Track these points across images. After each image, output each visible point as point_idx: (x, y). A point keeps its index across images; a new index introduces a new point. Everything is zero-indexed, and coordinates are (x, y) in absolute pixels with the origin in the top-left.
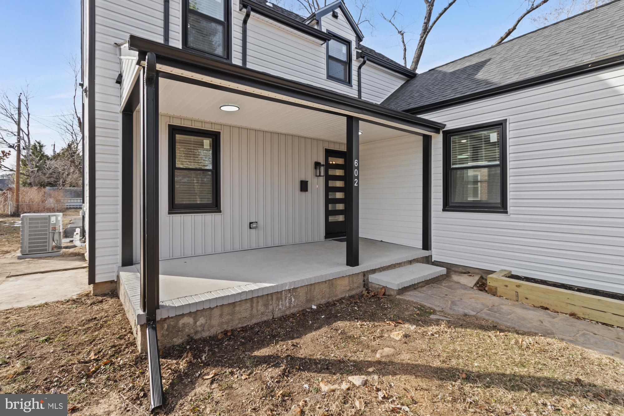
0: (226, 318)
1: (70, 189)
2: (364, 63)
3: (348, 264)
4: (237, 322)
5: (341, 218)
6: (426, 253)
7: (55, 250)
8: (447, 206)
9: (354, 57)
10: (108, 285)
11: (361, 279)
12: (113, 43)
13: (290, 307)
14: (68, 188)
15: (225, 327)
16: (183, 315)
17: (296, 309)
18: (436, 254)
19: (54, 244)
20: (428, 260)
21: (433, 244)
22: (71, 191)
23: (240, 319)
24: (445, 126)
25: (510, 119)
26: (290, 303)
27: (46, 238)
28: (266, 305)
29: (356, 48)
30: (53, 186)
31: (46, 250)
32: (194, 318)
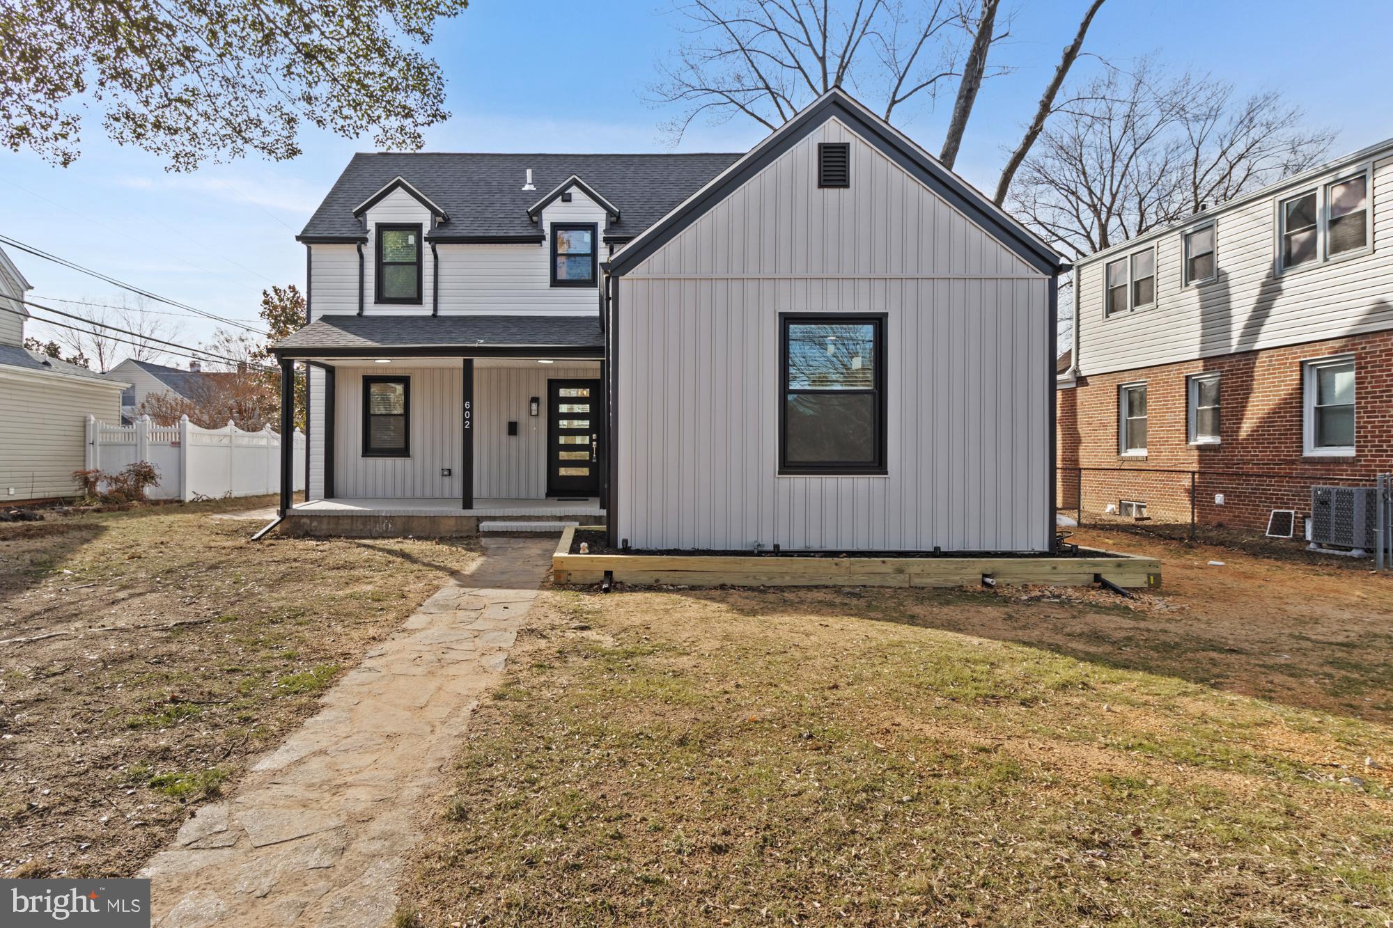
0: (332, 526)
9: (601, 242)
11: (473, 523)
13: (386, 531)
15: (331, 532)
16: (303, 516)
17: (393, 535)
26: (387, 527)
28: (365, 524)
29: (605, 230)
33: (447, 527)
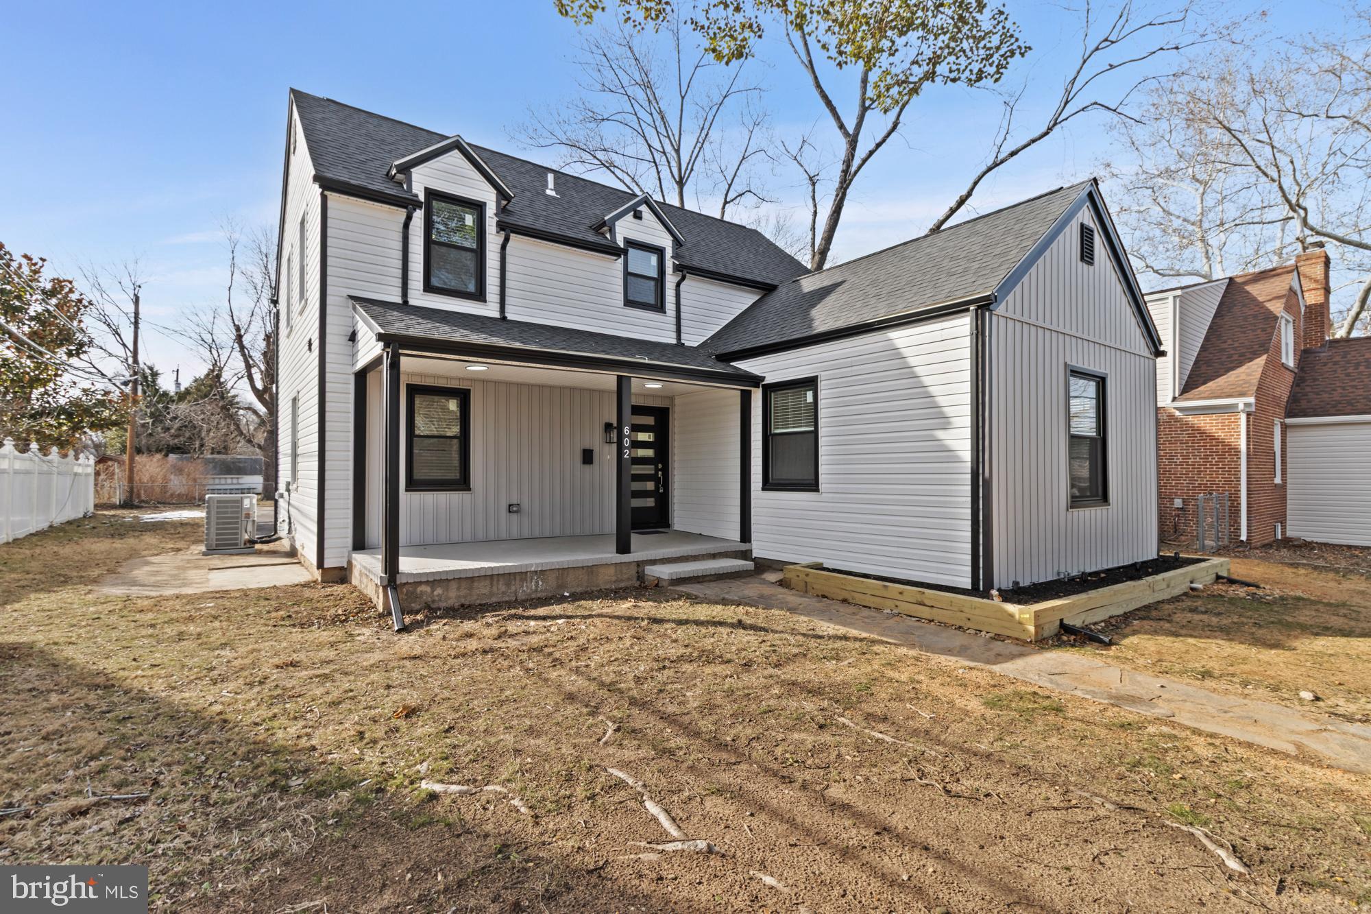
0: (463, 592)
1: (214, 459)
2: (683, 278)
3: (617, 552)
4: (475, 597)
5: (650, 502)
6: (744, 547)
7: (248, 545)
8: (767, 485)
9: (669, 268)
10: (336, 572)
11: (633, 571)
12: (345, 295)
13: (536, 591)
14: (209, 456)
15: (463, 601)
16: (421, 583)
17: (544, 594)
18: (760, 548)
19: (247, 537)
20: (745, 555)
21: (754, 536)
22: (216, 463)
23: (478, 595)
24: (763, 378)
25: (822, 376)
26: (537, 586)
27: (237, 528)
28: (508, 585)
29: (672, 257)
30: (182, 453)
31: (237, 544)
32: (432, 588)
33: (606, 579)
